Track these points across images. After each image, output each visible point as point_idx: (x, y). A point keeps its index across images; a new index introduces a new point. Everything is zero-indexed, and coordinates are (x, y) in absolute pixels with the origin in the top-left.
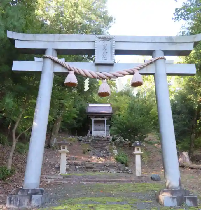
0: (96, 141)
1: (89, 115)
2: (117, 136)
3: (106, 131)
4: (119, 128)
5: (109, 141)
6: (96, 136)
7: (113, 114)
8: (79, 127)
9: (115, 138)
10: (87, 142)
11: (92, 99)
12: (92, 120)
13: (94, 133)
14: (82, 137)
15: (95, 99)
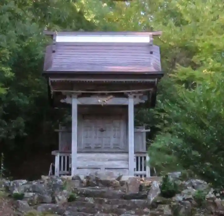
0: (90, 200)
1: (53, 83)
2: (183, 177)
3: (132, 156)
4: (192, 141)
5: (145, 197)
6: (87, 177)
7: (164, 80)
8: (13, 137)
9: (175, 185)
10: (50, 206)
11: (67, 13)
12: (70, 106)
13: (80, 164)
14: (25, 181)
15: (81, 13)
